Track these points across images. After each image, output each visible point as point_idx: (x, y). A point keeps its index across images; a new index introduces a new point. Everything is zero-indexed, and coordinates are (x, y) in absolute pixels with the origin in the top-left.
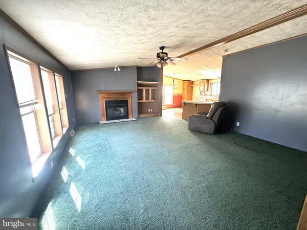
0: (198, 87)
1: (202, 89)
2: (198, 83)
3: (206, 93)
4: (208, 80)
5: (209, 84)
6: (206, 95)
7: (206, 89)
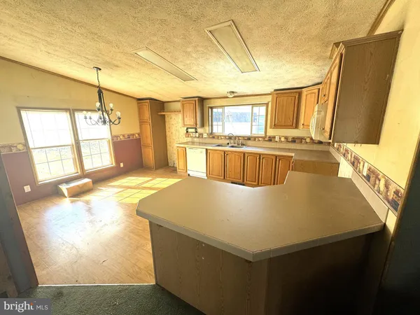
0: (180, 116)
1: (190, 121)
2: (178, 106)
3: (200, 130)
4: (202, 100)
5: (206, 109)
6: (201, 135)
7: (199, 122)
